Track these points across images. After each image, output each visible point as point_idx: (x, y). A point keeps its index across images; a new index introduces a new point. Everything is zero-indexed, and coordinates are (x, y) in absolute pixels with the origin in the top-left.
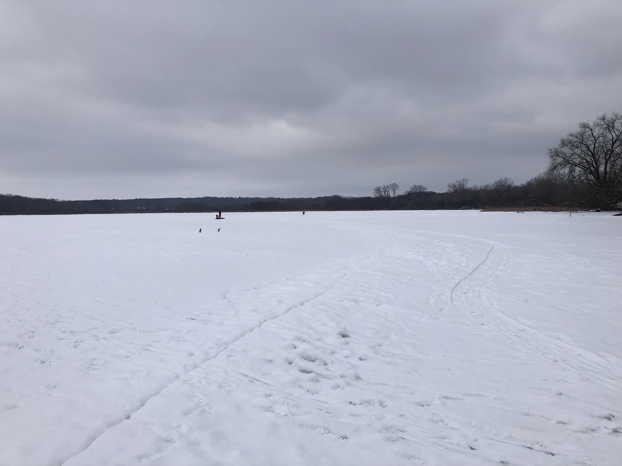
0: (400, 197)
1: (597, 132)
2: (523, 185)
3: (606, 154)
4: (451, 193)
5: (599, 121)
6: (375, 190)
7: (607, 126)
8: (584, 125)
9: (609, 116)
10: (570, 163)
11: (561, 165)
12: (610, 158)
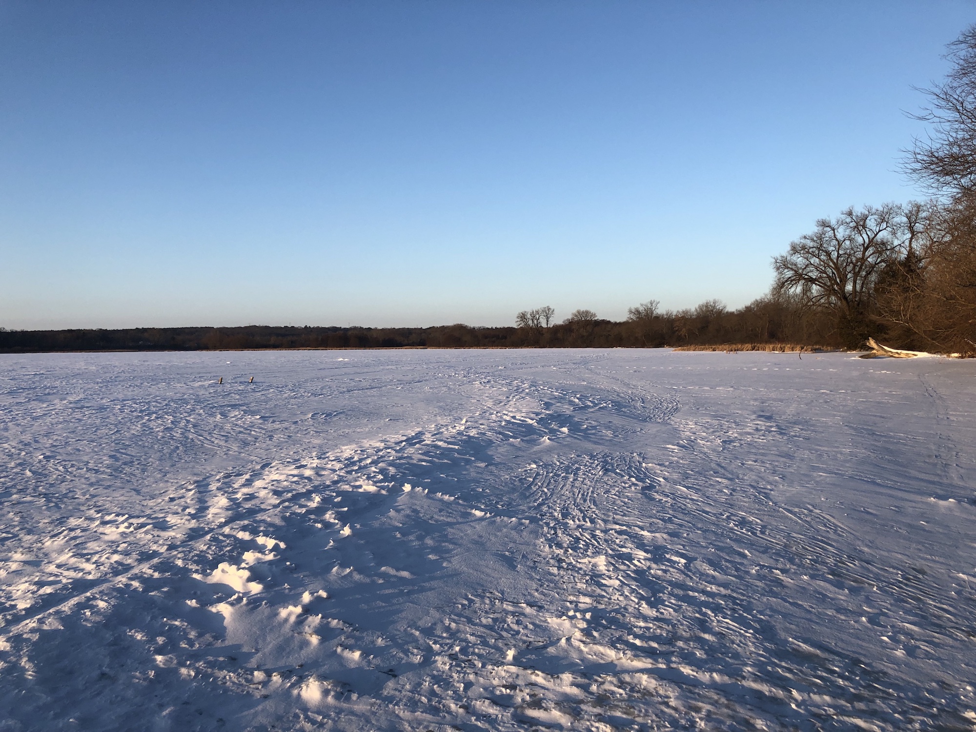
0: (557, 329)
1: (841, 233)
2: (740, 311)
3: (855, 265)
4: (634, 321)
5: (843, 217)
6: (518, 317)
7: (855, 224)
8: (823, 222)
9: (859, 210)
10: (805, 279)
11: (792, 281)
12: (859, 272)
